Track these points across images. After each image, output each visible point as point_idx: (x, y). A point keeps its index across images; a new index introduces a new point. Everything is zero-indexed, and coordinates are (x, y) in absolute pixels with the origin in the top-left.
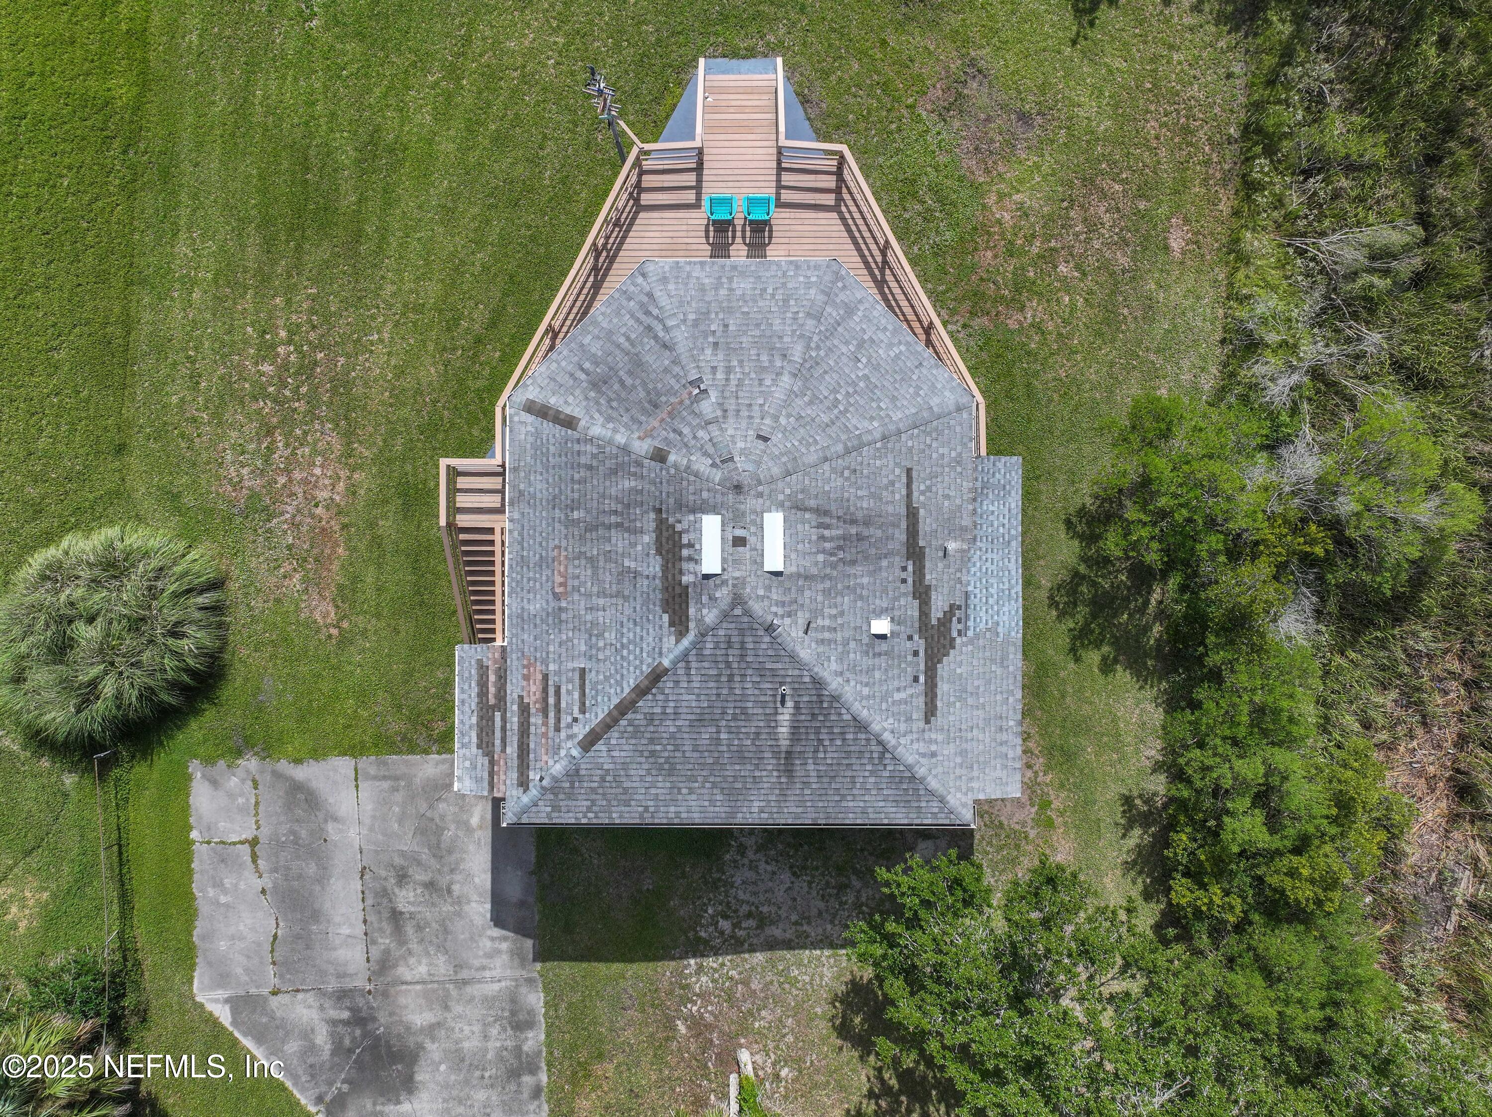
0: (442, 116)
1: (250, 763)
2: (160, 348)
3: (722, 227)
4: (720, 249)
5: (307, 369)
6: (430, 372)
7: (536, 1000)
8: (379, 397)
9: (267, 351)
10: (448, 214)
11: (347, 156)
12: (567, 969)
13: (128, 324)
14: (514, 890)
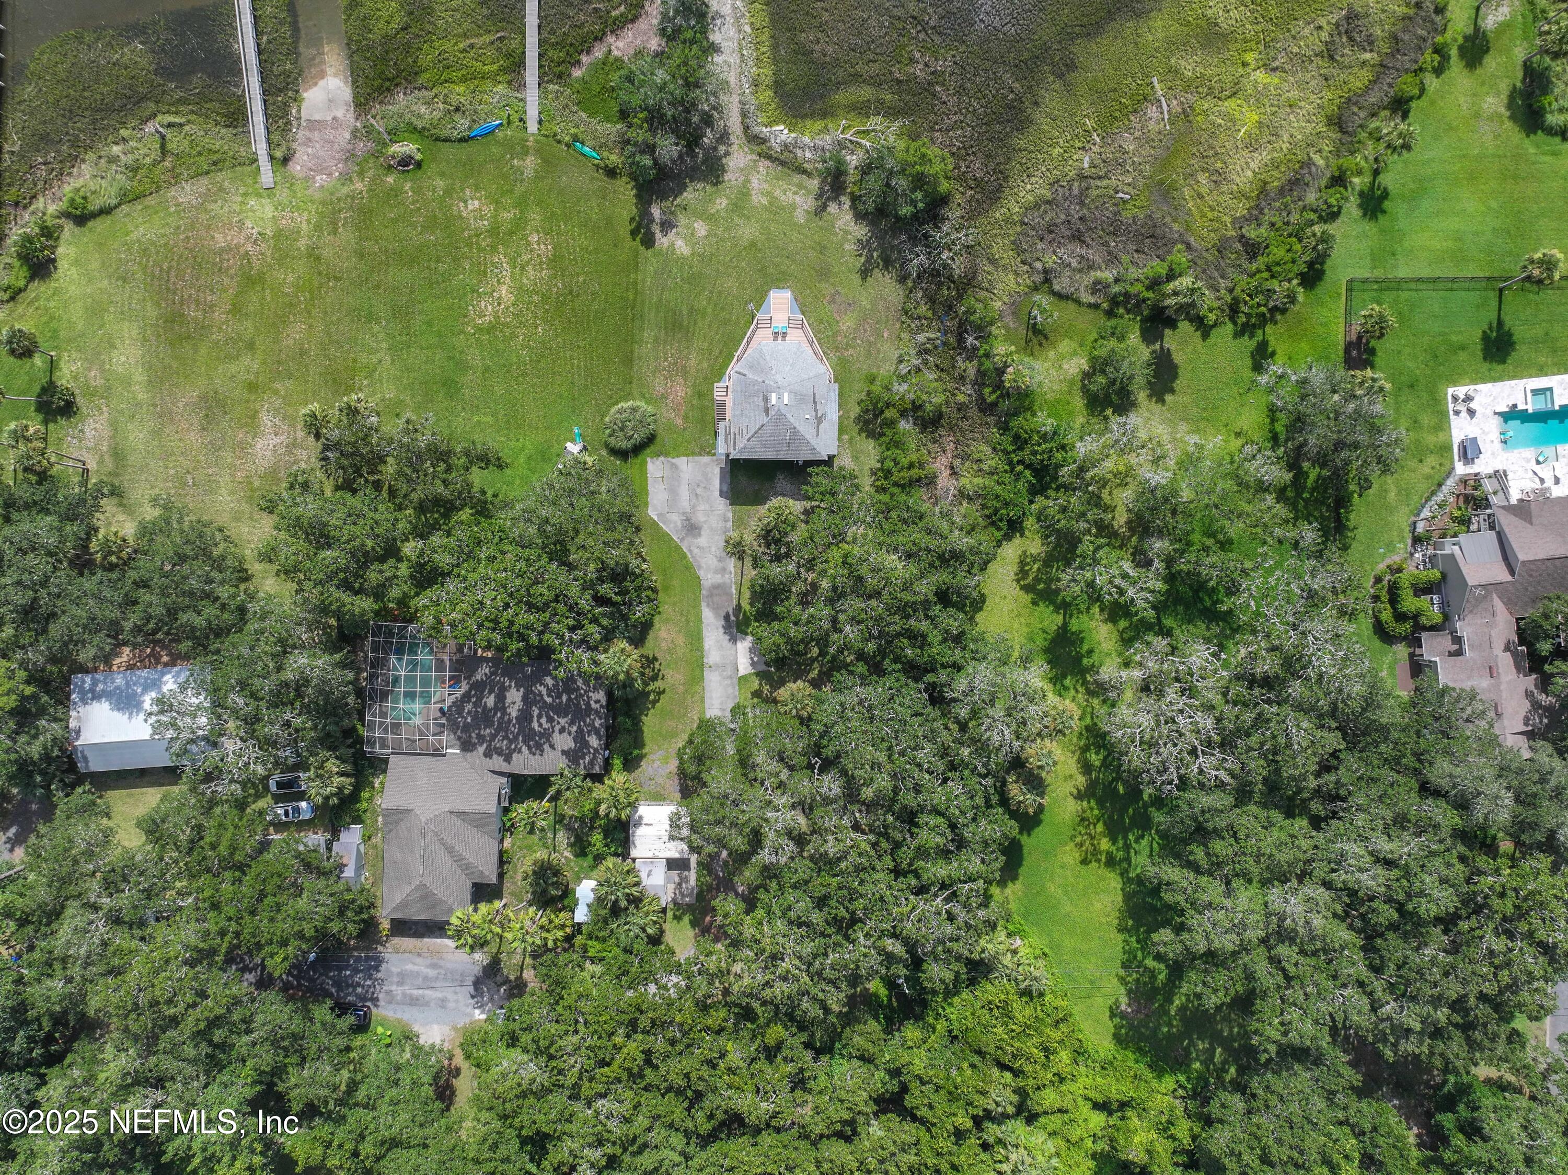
0: (709, 303)
1: (662, 458)
2: (640, 358)
3: (776, 334)
4: (775, 339)
5: (675, 363)
6: (705, 365)
7: (730, 515)
8: (693, 370)
9: (666, 359)
10: (710, 326)
11: (685, 312)
12: (738, 507)
13: (632, 352)
14: (725, 489)
